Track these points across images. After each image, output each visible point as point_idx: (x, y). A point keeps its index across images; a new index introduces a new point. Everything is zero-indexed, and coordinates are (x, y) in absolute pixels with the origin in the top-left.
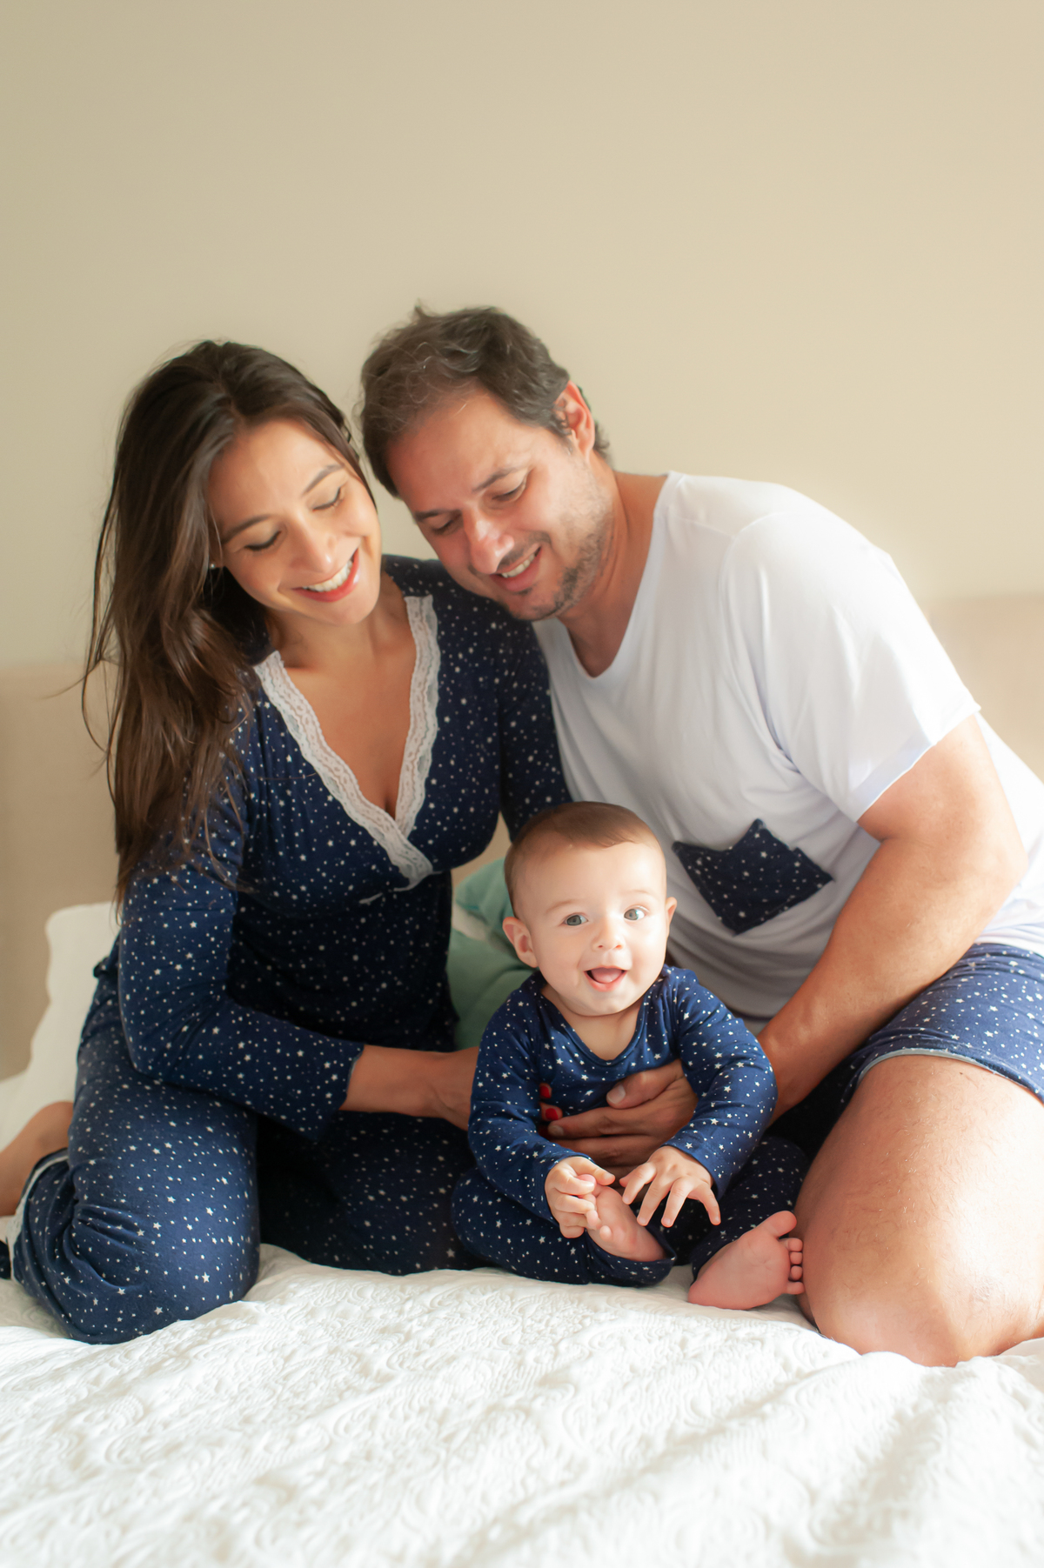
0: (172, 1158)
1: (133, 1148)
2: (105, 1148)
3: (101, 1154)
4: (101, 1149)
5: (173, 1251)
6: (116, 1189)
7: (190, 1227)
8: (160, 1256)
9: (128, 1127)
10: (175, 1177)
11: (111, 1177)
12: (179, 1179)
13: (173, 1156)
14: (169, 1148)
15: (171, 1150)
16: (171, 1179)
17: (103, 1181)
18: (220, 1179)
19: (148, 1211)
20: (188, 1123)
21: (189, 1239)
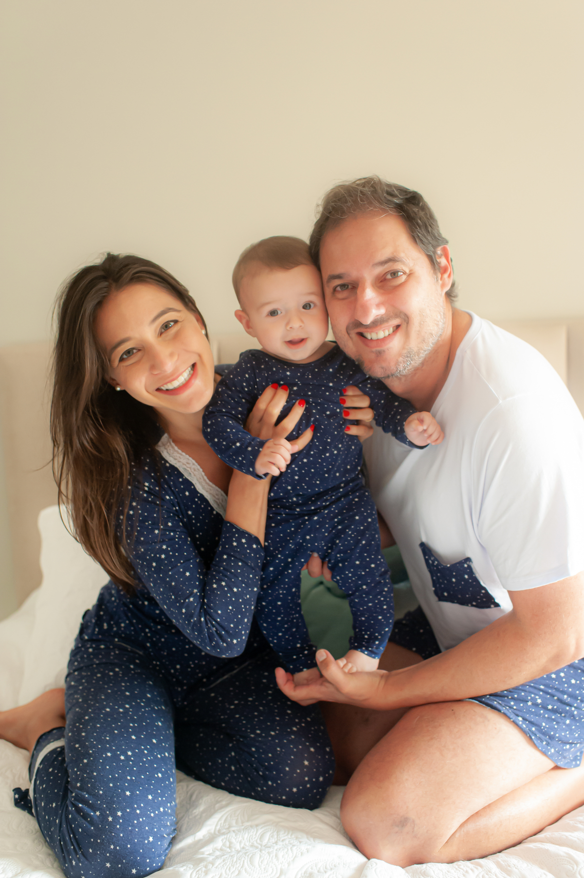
0: (131, 763)
1: (109, 754)
2: (93, 751)
3: (90, 755)
4: (91, 752)
5: (131, 831)
6: (97, 783)
7: (138, 811)
8: (123, 835)
9: (108, 738)
10: (131, 777)
11: (95, 774)
12: (134, 778)
13: (132, 761)
14: (129, 755)
15: (131, 756)
16: (129, 778)
17: (91, 777)
18: (157, 774)
19: (114, 802)
20: (142, 736)
21: (138, 820)
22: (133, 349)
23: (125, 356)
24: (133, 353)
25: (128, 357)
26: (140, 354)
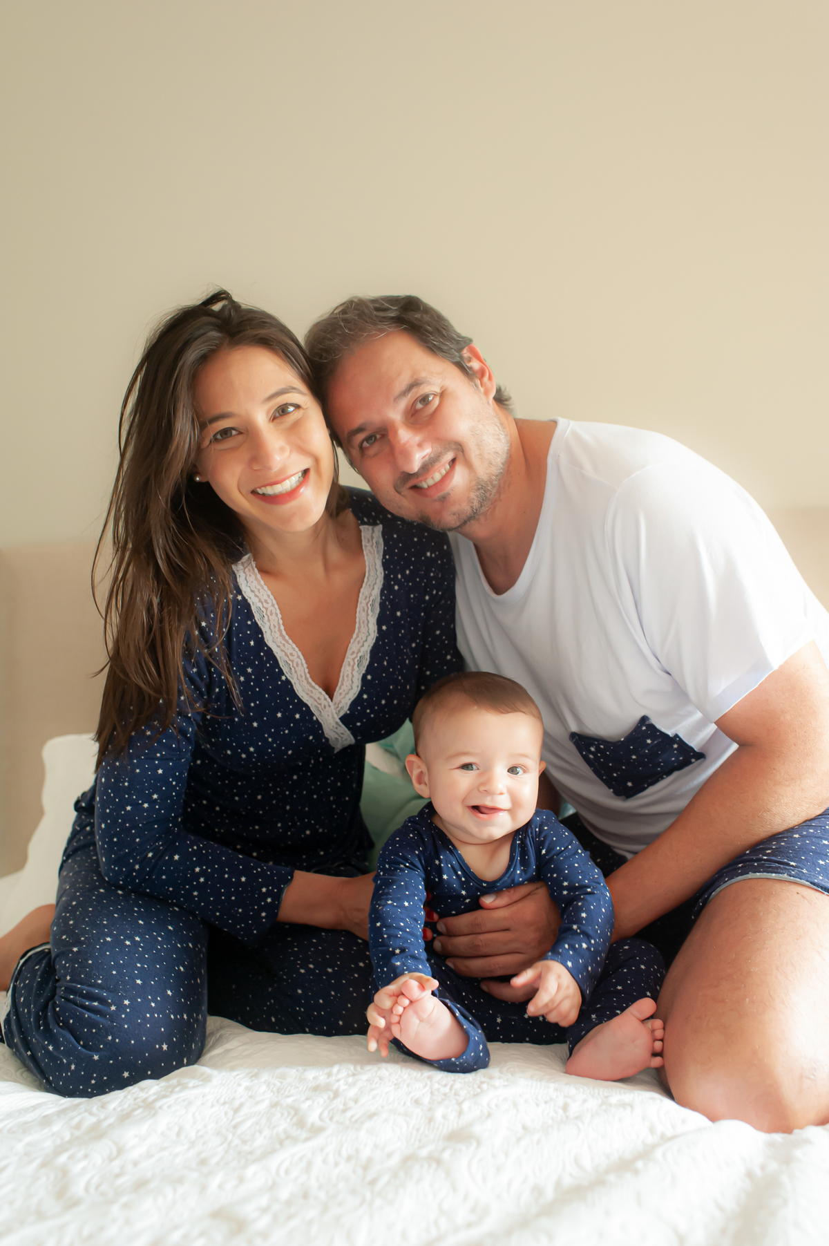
0: (140, 949)
1: (109, 939)
2: (86, 938)
3: (83, 943)
4: (83, 939)
5: (139, 1024)
6: (94, 972)
7: (153, 1005)
8: (128, 1027)
9: (105, 922)
10: (142, 964)
11: (90, 962)
14: (138, 941)
17: (83, 965)
18: (179, 967)
19: (119, 990)
20: (153, 922)
21: (152, 1015)
22: (232, 428)
23: (219, 437)
24: (231, 435)
25: (224, 439)
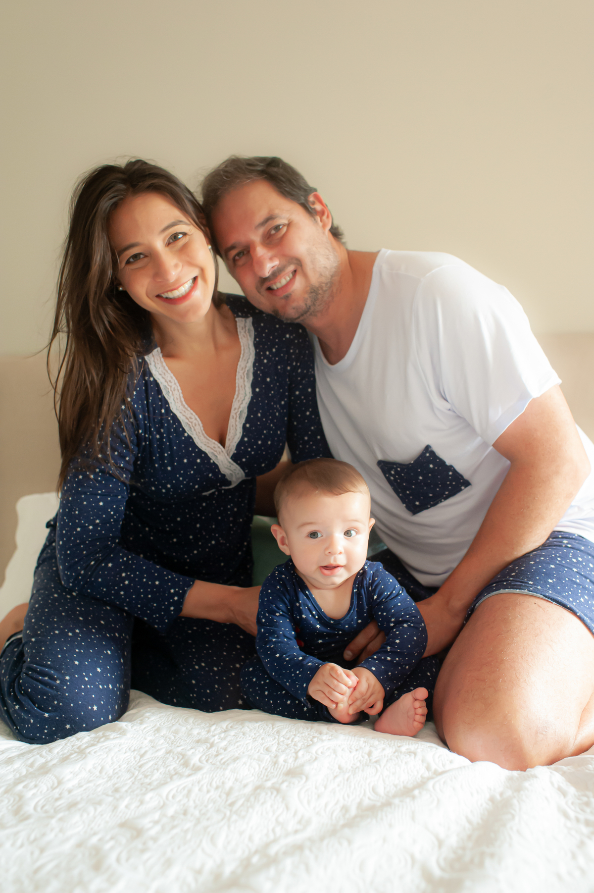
1: (57, 632)
3: (39, 635)
4: (39, 632)
5: (76, 693)
6: (46, 656)
7: (86, 679)
8: (69, 695)
9: (55, 620)
10: (79, 650)
11: (43, 649)
17: (39, 651)
18: (107, 651)
19: (63, 668)
20: (90, 618)
21: (85, 686)
22: (140, 254)
23: (131, 260)
24: (140, 258)
25: (135, 261)
26: (146, 260)
